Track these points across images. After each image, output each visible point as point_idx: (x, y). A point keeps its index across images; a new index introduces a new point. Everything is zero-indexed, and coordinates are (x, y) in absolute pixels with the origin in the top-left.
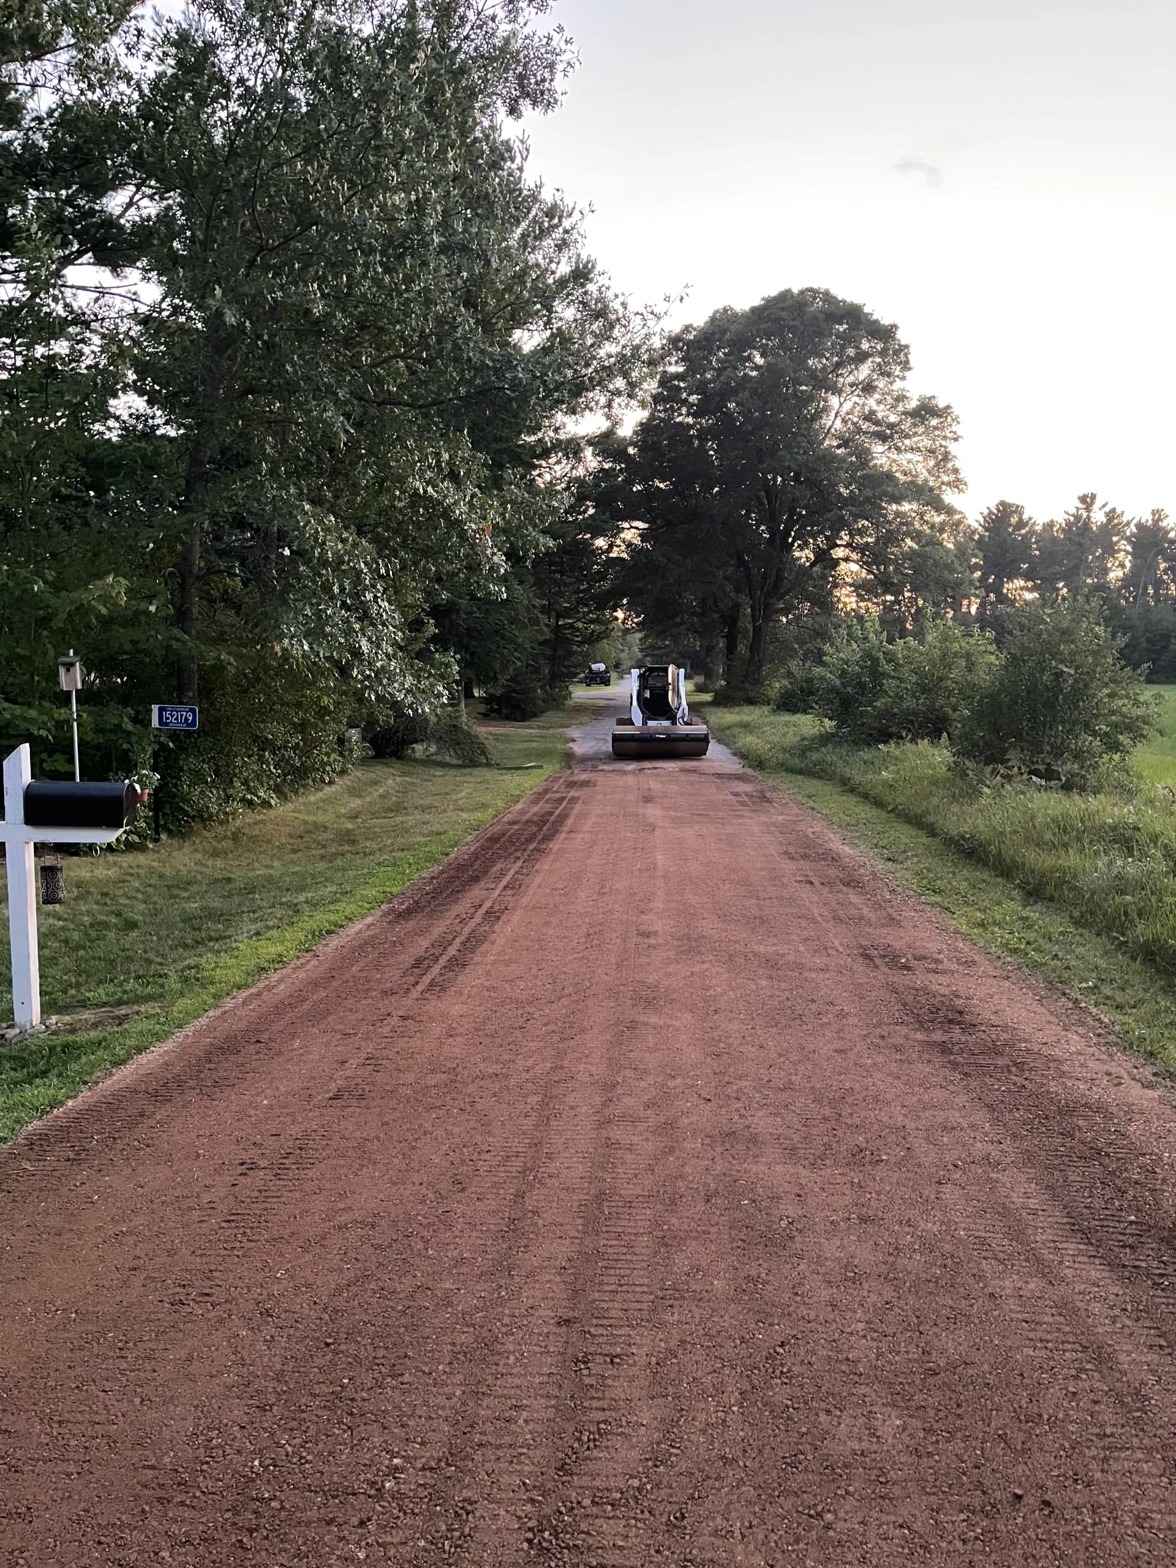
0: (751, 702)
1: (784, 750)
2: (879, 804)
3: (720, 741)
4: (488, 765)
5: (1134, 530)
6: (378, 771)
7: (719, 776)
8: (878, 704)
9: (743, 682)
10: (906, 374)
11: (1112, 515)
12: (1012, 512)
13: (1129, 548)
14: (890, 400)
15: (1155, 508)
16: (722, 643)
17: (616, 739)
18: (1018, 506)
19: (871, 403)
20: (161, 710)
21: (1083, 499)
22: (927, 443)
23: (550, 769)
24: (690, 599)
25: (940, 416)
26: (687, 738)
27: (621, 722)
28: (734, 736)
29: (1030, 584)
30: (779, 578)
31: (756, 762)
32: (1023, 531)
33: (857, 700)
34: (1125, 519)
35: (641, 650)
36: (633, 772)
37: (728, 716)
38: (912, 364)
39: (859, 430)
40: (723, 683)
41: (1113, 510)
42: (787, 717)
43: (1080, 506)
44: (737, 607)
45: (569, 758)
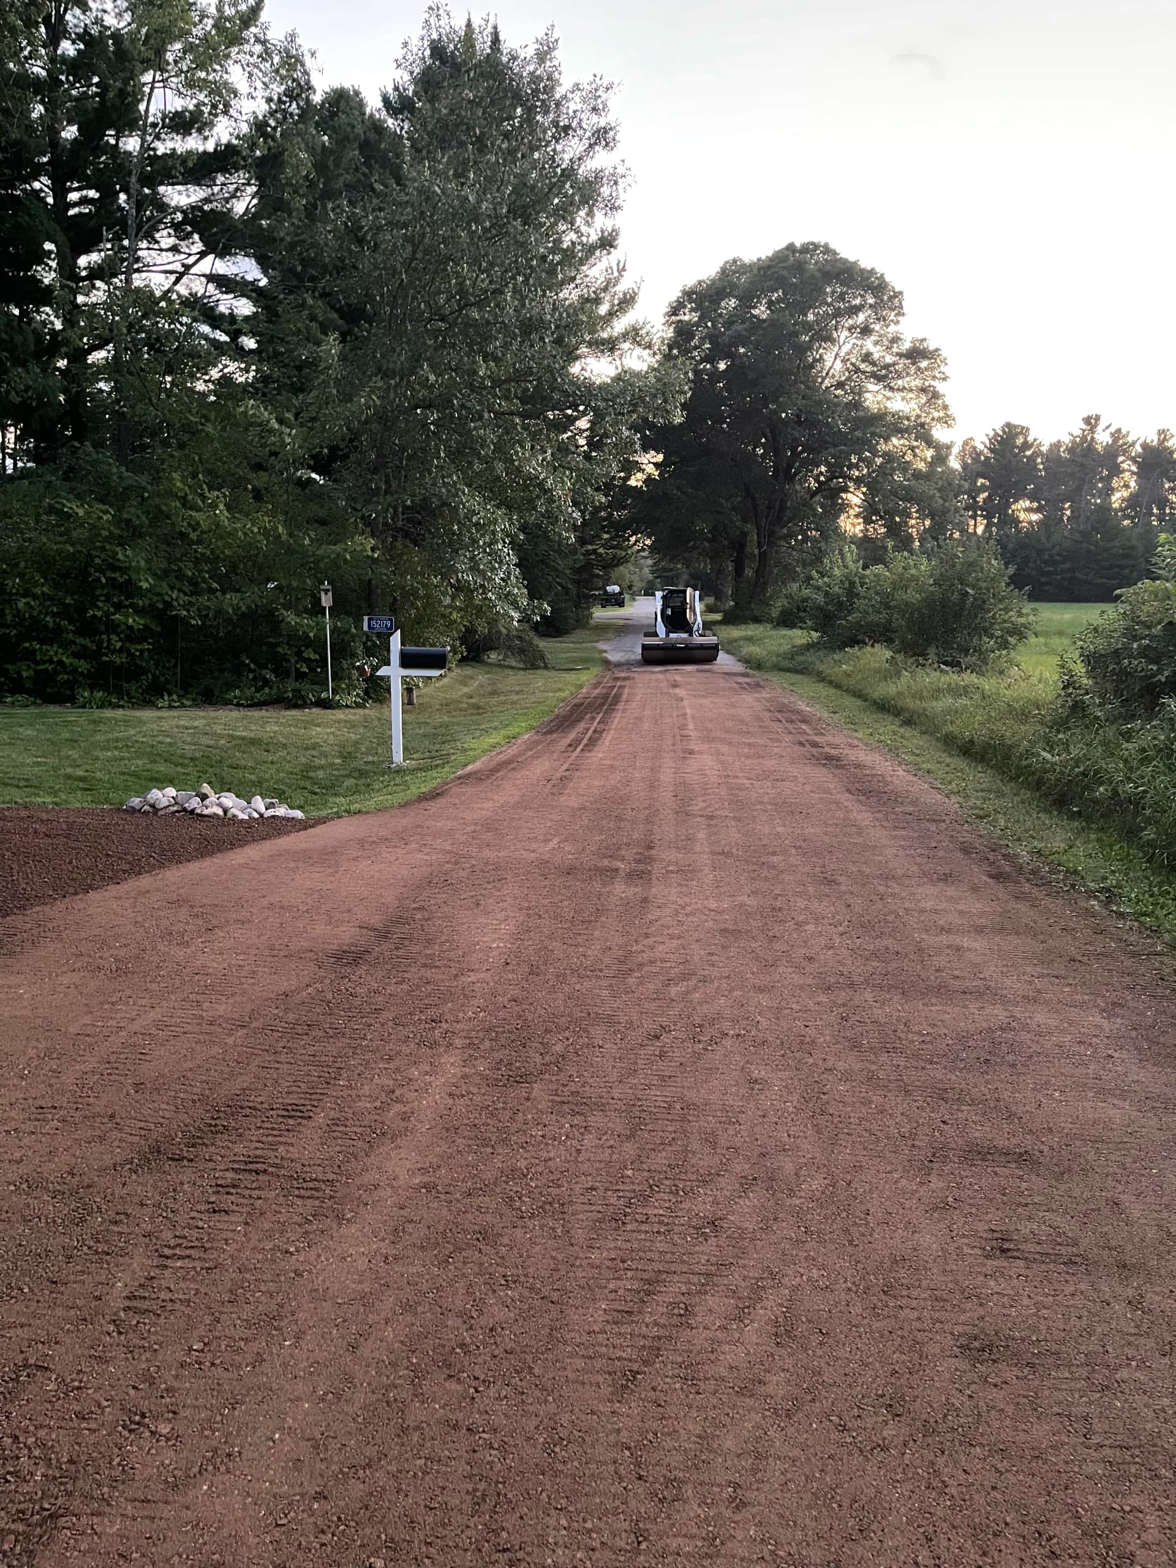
0: (757, 620)
1: (778, 655)
2: (838, 686)
3: (728, 652)
4: (546, 668)
5: (1140, 450)
6: (468, 671)
7: (727, 674)
8: (850, 618)
9: (750, 603)
10: (900, 318)
11: (1117, 435)
12: (1017, 434)
13: (1134, 468)
14: (886, 343)
15: (1161, 428)
16: (731, 567)
17: (645, 647)
18: (1023, 428)
19: (869, 344)
20: (369, 620)
21: (1087, 420)
22: (918, 383)
23: (595, 670)
24: (702, 526)
25: (929, 359)
26: (702, 647)
27: (647, 635)
28: (740, 647)
29: (1035, 505)
30: (783, 508)
31: (755, 664)
32: (1028, 453)
33: (835, 616)
34: (1130, 439)
35: (652, 572)
36: (661, 672)
37: (735, 632)
38: (905, 310)
39: (857, 370)
40: (732, 603)
41: (1119, 431)
42: (785, 632)
43: (1084, 427)
44: (744, 535)
45: (607, 663)
